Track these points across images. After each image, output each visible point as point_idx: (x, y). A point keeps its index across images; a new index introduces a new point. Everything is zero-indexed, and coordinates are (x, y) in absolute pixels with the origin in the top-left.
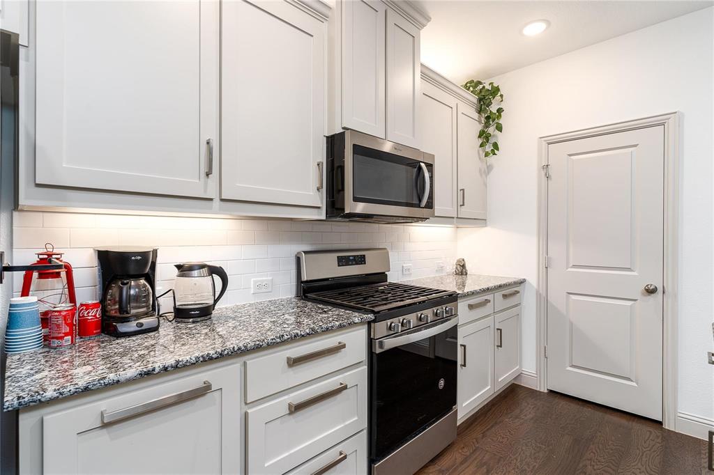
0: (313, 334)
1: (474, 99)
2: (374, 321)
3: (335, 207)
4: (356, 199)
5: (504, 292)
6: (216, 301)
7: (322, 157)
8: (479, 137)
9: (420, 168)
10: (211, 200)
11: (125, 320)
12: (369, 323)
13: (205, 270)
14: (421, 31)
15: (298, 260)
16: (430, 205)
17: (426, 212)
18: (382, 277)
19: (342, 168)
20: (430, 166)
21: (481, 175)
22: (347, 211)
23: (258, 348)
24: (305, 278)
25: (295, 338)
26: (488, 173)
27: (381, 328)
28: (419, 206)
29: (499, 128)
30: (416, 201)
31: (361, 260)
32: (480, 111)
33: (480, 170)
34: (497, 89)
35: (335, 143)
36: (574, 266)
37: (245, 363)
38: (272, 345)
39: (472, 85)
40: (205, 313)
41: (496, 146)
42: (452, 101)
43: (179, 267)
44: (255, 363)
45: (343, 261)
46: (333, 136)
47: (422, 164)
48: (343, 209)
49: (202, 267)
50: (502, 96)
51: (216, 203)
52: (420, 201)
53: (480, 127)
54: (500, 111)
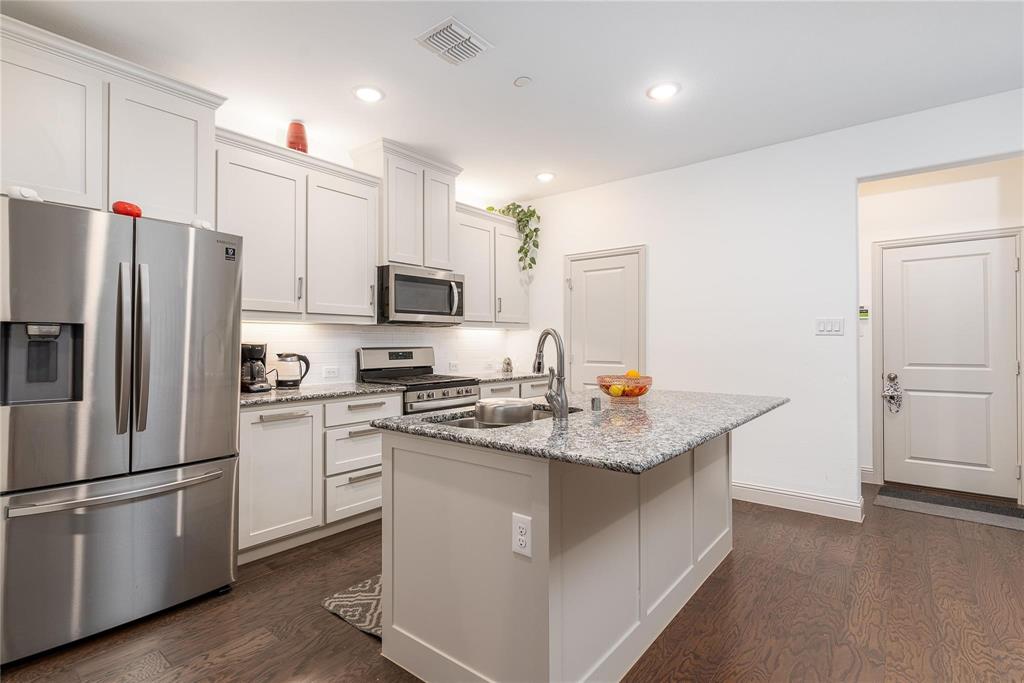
0: (364, 394)
1: (514, 221)
2: (407, 391)
3: (383, 316)
4: (397, 311)
5: (534, 383)
6: (302, 378)
7: (374, 281)
8: (520, 252)
9: (451, 287)
10: (301, 313)
11: (253, 384)
12: (404, 392)
13: (295, 358)
14: (457, 179)
15: (358, 355)
16: (460, 312)
17: (457, 319)
18: (428, 370)
19: (388, 288)
20: (460, 285)
21: (522, 285)
22: (391, 319)
23: (332, 397)
24: (363, 367)
25: (352, 395)
26: (530, 282)
27: (412, 396)
28: (450, 314)
29: (536, 245)
30: (448, 311)
31: (409, 356)
32: (520, 230)
33: (521, 281)
34: (534, 212)
35: (383, 272)
36: (588, 362)
37: (324, 406)
38: (340, 396)
39: (512, 209)
40: (295, 384)
41: (533, 261)
42: (489, 225)
43: (279, 355)
44: (331, 405)
45: (393, 356)
46: (382, 267)
47: (453, 284)
48: (388, 318)
49: (294, 355)
50: (539, 218)
51: (304, 314)
52: (451, 309)
53: (521, 244)
54: (536, 230)
